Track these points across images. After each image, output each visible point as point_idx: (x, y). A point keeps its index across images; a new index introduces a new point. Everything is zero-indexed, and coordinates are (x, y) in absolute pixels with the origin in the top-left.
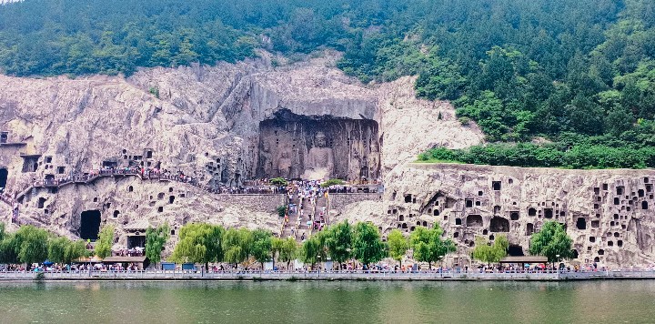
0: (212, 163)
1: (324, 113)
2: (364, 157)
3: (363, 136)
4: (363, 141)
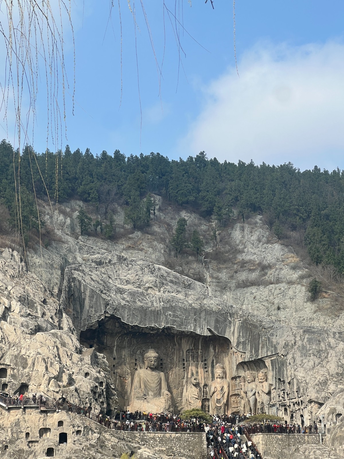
0: (96, 387)
1: (163, 325)
2: (206, 385)
3: (202, 357)
4: (202, 363)
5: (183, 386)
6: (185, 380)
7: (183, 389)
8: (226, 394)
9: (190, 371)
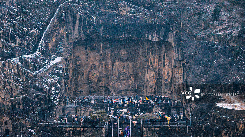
2: (160, 70)
3: (158, 52)
4: (158, 56)
5: (145, 70)
6: (147, 67)
7: (145, 72)
8: (170, 76)
9: (150, 61)
